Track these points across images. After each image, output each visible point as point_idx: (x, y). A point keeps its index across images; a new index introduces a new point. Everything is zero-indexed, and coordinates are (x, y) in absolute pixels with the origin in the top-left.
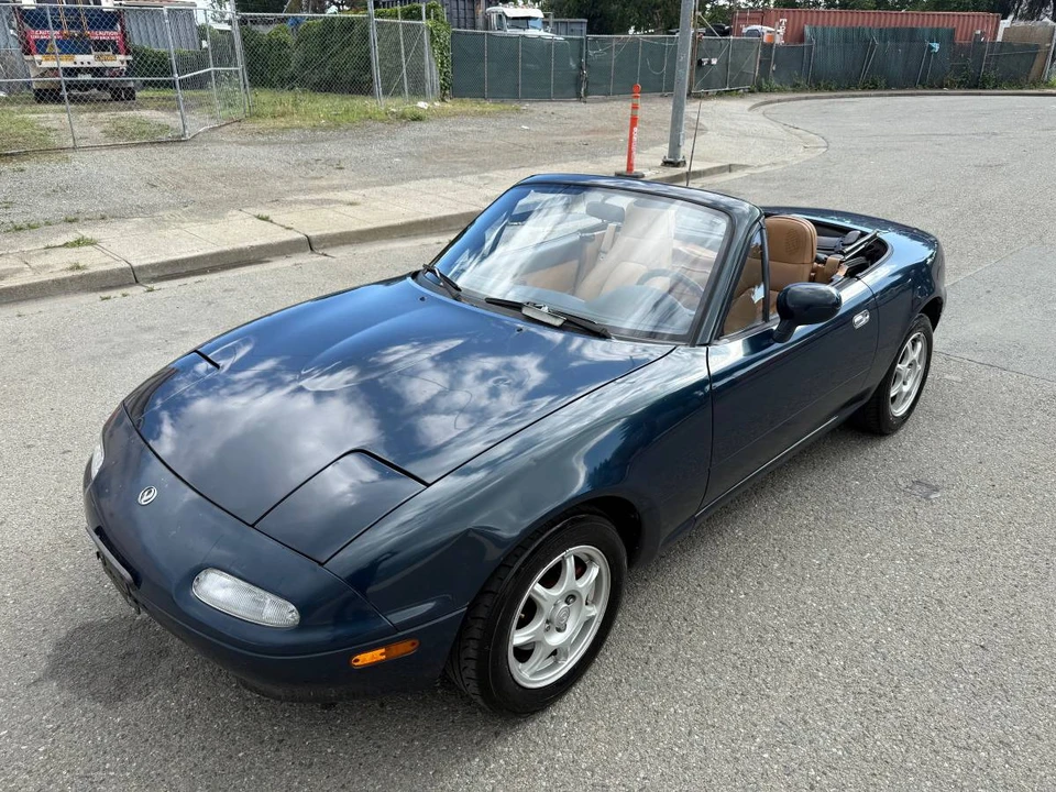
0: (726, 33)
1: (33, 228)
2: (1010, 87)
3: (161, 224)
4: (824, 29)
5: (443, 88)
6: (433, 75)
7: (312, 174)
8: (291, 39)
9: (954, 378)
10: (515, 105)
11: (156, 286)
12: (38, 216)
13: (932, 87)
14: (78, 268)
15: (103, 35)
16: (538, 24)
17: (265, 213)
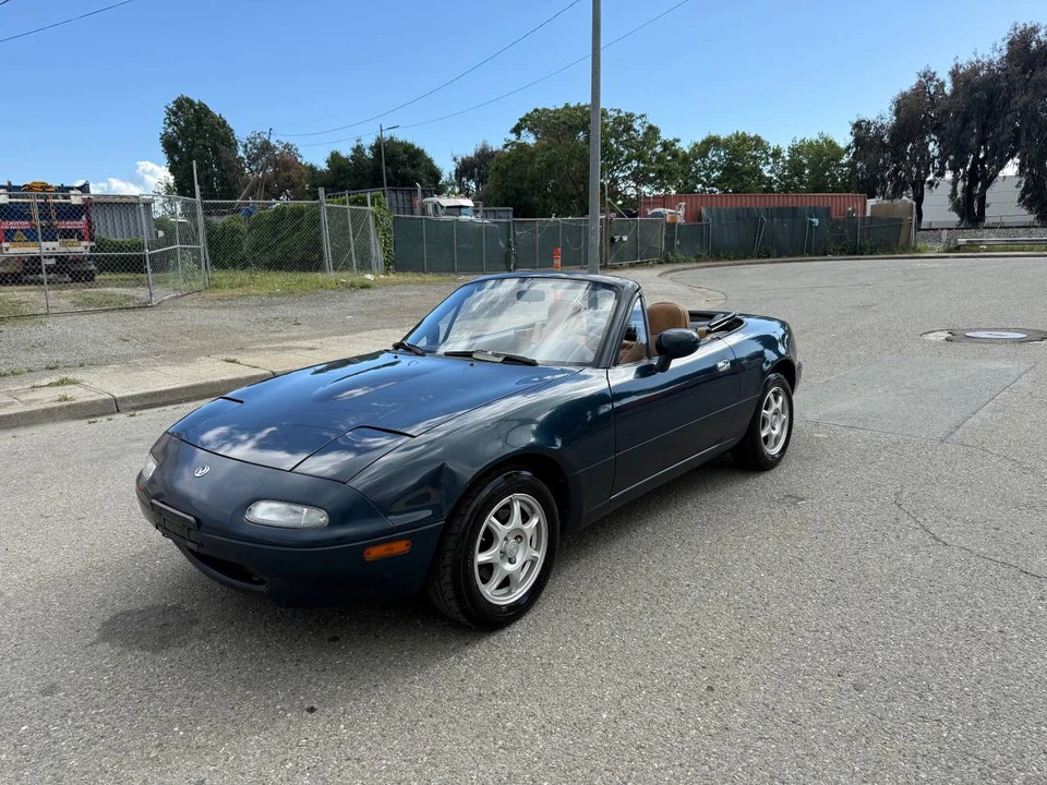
0: (635, 215)
1: (17, 374)
2: (884, 253)
3: (136, 367)
4: (718, 210)
5: (387, 264)
6: (377, 252)
7: (272, 329)
8: (244, 227)
9: (821, 435)
10: (453, 276)
11: (138, 413)
12: (19, 365)
13: (817, 255)
14: (66, 399)
15: (69, 225)
16: (470, 211)
17: (232, 358)
